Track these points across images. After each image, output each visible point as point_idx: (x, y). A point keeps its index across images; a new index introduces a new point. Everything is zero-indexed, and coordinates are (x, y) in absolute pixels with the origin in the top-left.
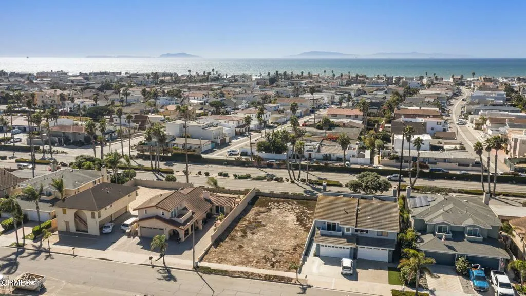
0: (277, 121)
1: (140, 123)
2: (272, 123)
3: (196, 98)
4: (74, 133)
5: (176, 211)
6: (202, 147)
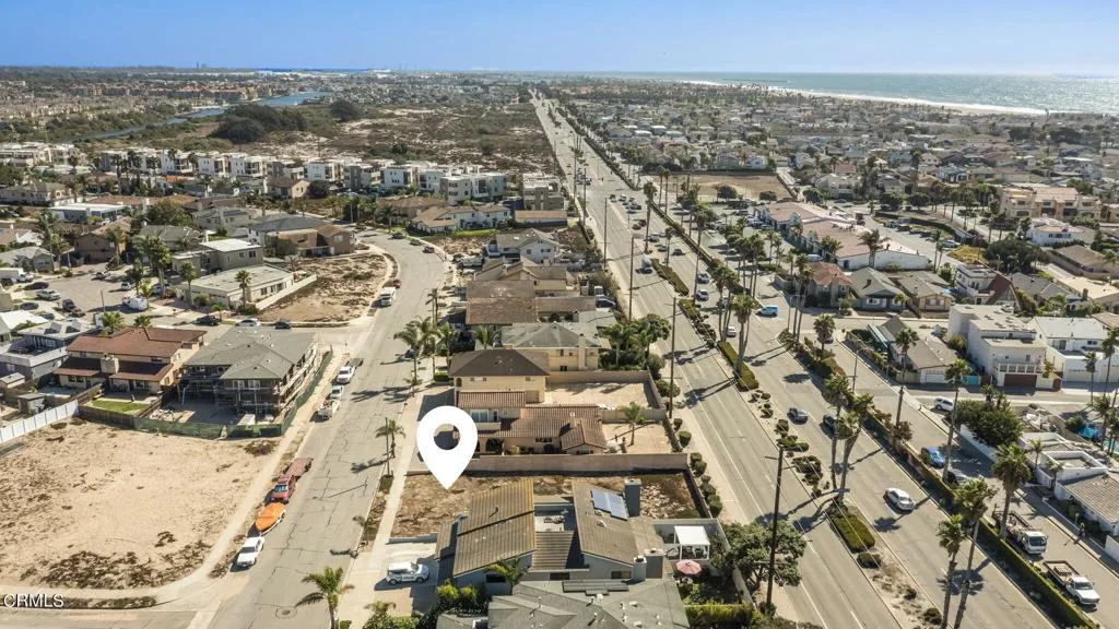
1: (992, 293)
5: (490, 416)
6: (923, 373)
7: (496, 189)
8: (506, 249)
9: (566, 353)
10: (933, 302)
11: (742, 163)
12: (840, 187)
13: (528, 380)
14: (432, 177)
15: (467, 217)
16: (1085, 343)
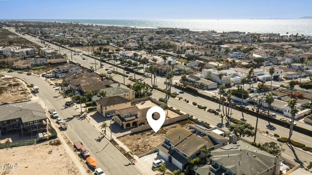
0: (288, 77)
1: (201, 67)
2: (284, 77)
3: (260, 54)
4: (161, 69)
5: (129, 115)
6: (209, 86)
7: (32, 54)
8: (63, 70)
9: (126, 95)
10: (189, 71)
11: (100, 42)
12: (134, 46)
13: (126, 104)
14: (6, 51)
15: (34, 63)
16: (233, 75)
